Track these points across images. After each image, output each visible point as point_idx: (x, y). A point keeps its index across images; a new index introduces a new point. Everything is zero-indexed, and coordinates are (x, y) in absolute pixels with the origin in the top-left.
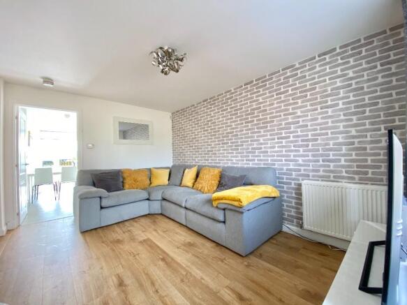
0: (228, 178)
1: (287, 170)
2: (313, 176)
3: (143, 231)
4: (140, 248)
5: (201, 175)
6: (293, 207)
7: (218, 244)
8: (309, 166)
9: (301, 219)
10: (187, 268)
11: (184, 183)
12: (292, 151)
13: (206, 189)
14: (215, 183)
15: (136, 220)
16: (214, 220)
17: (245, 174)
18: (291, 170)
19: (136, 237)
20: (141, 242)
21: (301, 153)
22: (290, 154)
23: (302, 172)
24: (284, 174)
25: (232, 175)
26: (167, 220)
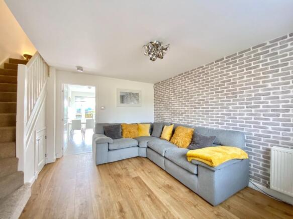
0: (200, 137)
1: (256, 135)
2: (283, 143)
3: (135, 170)
4: (133, 183)
5: (176, 132)
6: (260, 168)
7: (191, 191)
8: (279, 134)
9: (268, 179)
10: (167, 207)
11: (163, 136)
12: (261, 119)
13: (181, 144)
14: (188, 140)
15: (130, 160)
16: (188, 171)
17: (214, 135)
18: (260, 135)
19: (130, 174)
20: (133, 178)
21: (271, 121)
22: (259, 121)
23: (272, 139)
24: (253, 138)
25: (203, 135)
26: (151, 163)
